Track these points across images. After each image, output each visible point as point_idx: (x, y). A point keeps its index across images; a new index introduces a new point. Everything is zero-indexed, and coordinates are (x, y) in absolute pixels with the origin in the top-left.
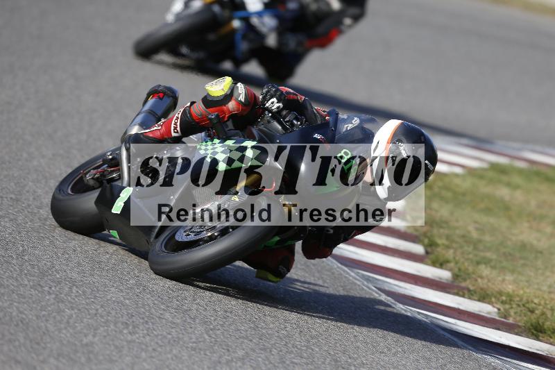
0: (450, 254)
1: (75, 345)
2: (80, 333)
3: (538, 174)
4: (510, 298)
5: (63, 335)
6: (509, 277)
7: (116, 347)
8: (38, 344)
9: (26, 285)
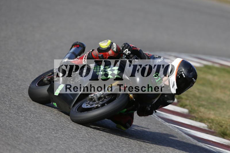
0: (187, 102)
1: (33, 138)
2: (35, 133)
3: (224, 70)
4: (212, 121)
5: (27, 134)
6: (212, 112)
7: (50, 139)
8: (17, 137)
9: (12, 113)
